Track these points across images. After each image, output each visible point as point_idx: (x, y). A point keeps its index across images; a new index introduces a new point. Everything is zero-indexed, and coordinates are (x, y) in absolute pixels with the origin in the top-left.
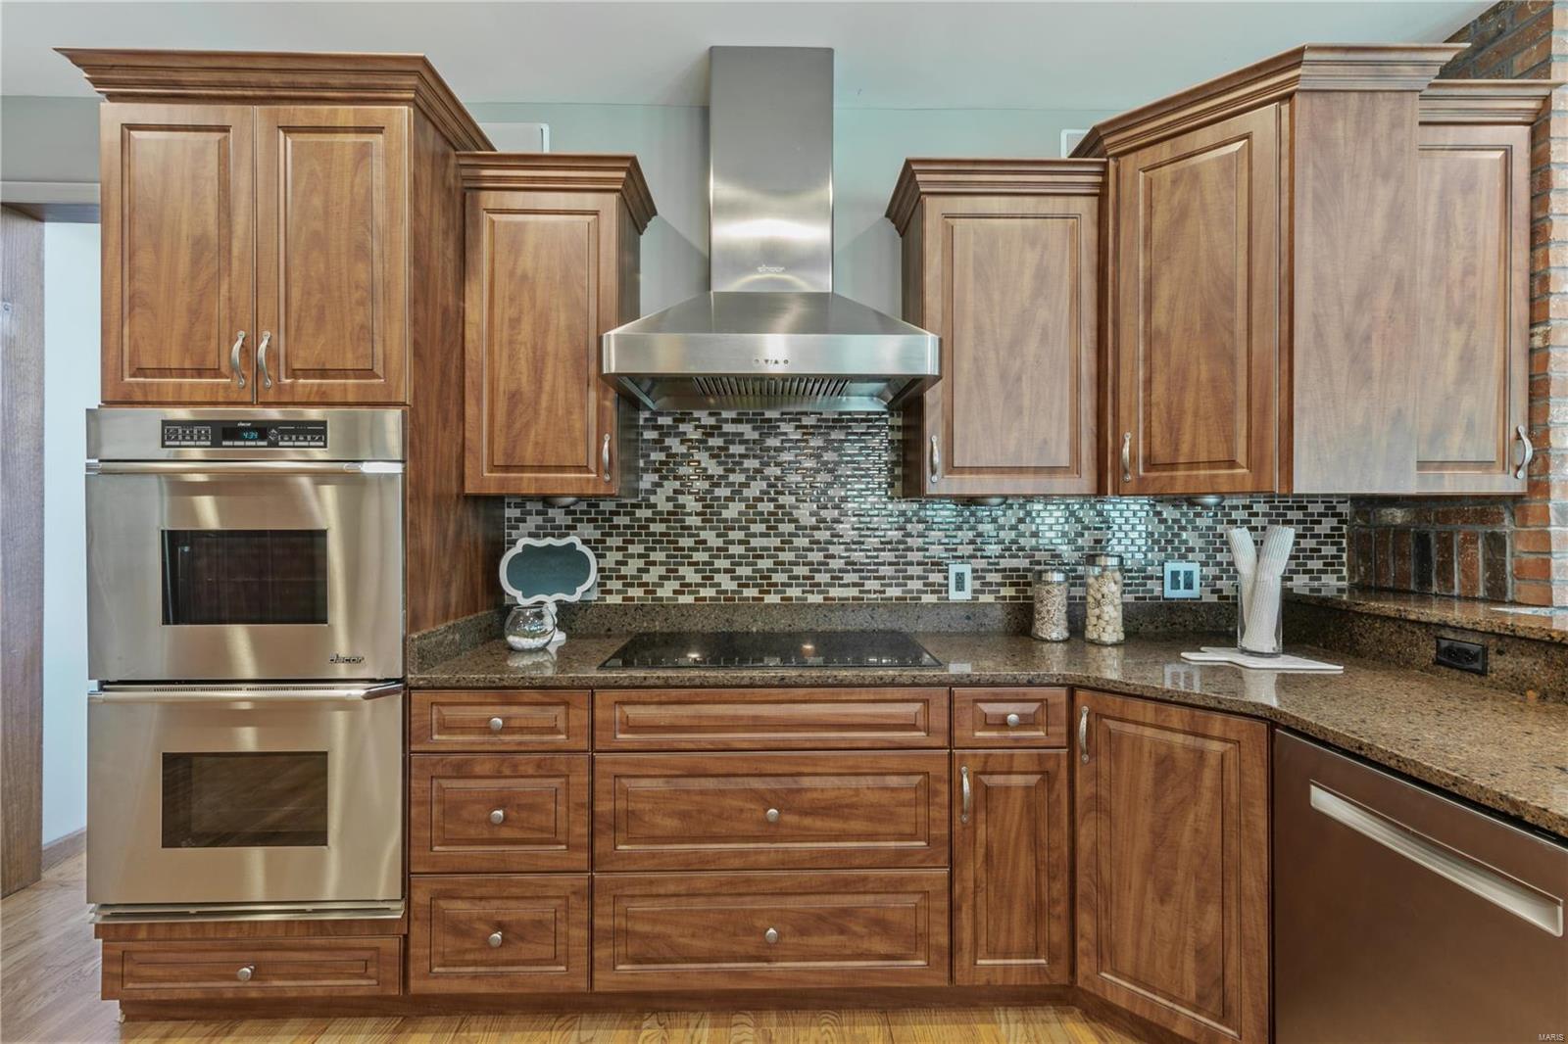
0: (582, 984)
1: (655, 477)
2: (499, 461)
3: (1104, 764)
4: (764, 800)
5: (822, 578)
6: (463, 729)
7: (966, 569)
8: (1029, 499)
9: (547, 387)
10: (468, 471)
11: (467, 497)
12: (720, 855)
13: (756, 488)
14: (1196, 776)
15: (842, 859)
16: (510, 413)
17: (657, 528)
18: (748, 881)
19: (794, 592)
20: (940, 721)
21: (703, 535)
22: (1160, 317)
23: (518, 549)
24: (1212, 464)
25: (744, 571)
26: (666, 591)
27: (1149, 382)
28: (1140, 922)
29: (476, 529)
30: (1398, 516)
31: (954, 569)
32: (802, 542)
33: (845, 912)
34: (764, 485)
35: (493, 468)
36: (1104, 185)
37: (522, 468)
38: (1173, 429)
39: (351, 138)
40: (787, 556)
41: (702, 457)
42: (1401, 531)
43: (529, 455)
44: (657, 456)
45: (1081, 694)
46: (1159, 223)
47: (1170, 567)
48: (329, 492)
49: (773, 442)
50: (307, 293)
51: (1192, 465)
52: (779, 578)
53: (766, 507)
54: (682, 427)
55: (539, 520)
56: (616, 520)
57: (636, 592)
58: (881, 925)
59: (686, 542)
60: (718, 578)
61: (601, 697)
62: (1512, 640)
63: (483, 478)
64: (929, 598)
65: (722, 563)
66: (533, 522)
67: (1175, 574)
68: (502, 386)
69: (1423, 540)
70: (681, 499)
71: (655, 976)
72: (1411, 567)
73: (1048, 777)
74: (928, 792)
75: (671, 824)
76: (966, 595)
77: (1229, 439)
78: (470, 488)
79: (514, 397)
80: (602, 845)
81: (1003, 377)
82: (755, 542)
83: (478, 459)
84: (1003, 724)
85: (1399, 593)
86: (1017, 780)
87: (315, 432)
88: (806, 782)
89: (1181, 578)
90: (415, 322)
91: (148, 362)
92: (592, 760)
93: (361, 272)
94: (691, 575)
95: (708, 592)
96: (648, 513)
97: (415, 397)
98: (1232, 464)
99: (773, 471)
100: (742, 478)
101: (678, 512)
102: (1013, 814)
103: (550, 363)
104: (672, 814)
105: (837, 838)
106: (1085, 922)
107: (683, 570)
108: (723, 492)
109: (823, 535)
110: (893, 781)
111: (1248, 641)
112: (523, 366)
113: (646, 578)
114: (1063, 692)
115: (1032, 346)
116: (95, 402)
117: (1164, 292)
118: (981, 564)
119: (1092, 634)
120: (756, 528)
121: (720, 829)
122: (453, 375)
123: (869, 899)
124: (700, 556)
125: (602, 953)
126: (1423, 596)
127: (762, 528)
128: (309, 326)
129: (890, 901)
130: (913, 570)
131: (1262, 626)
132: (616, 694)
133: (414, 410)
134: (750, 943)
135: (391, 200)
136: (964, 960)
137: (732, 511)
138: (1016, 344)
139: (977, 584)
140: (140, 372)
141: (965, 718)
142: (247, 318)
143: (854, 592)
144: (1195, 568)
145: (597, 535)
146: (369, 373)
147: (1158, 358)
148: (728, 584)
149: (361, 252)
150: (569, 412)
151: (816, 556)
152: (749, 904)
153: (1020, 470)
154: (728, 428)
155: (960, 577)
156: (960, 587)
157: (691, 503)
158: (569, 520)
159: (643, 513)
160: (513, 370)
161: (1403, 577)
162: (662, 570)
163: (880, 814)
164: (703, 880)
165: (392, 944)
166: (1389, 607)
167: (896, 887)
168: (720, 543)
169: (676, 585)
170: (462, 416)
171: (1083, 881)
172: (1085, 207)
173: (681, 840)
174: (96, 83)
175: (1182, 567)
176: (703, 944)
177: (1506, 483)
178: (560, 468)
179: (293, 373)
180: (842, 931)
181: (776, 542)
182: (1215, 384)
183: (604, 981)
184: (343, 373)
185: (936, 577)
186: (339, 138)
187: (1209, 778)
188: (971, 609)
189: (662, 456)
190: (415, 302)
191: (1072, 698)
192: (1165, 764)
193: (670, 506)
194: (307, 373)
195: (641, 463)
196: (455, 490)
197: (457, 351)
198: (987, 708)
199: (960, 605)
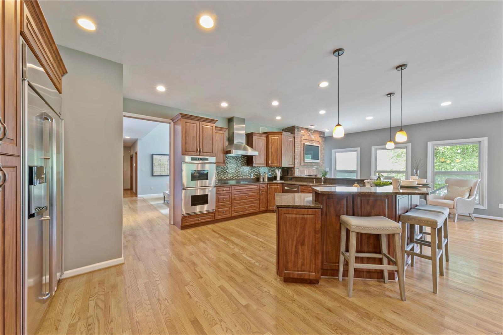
0: (231, 216)
3: (270, 190)
4: (246, 196)
5: (239, 176)
6: (220, 191)
8: (260, 167)
9: (219, 153)
12: (242, 202)
14: (277, 189)
15: (252, 201)
17: (222, 170)
18: (245, 204)
19: (236, 177)
20: (259, 187)
22: (272, 151)
24: (276, 164)
26: (223, 178)
27: (271, 156)
28: (273, 201)
30: (285, 168)
31: (251, 174)
33: (252, 206)
36: (267, 136)
38: (273, 161)
42: (286, 170)
45: (269, 184)
46: (272, 142)
47: (269, 174)
51: (275, 164)
57: (219, 178)
58: (255, 206)
59: (225, 172)
61: (233, 187)
62: (294, 177)
64: (249, 178)
69: (287, 171)
71: (237, 214)
72: (286, 173)
73: (266, 192)
74: (258, 194)
75: (239, 199)
77: (277, 163)
80: (233, 202)
84: (263, 187)
85: (286, 175)
86: (264, 192)
87: (207, 159)
88: (249, 194)
89: (272, 175)
91: (187, 150)
92: (232, 193)
98: (277, 164)
102: (264, 195)
104: (238, 198)
105: (251, 199)
106: (269, 204)
107: (225, 175)
110: (255, 193)
111: (277, 180)
112: (216, 151)
113: (221, 176)
114: (267, 184)
115: (261, 152)
117: (272, 148)
118: (254, 174)
119: (265, 180)
121: (242, 199)
123: (254, 204)
125: (233, 212)
126: (287, 175)
129: (255, 204)
130: (248, 175)
131: (278, 178)
132: (234, 186)
134: (245, 210)
135: (213, 134)
136: (261, 209)
141: (261, 187)
142: (198, 146)
143: (242, 177)
146: (211, 153)
147: (272, 154)
149: (211, 139)
150: (221, 156)
152: (245, 206)
153: (260, 164)
156: (252, 176)
161: (286, 174)
162: (222, 175)
163: (254, 196)
164: (241, 204)
165: (214, 214)
166: (286, 176)
167: (255, 203)
169: (224, 177)
171: (268, 200)
172: (265, 138)
173: (239, 200)
176: (241, 210)
177: (293, 166)
178: (220, 163)
180: (252, 207)
182: (276, 157)
183: (233, 215)
184: (209, 153)
186: (208, 127)
187: (278, 189)
188: (253, 178)
191: (268, 185)
192: (275, 188)
194: (205, 153)
198: (262, 186)
199: (252, 178)
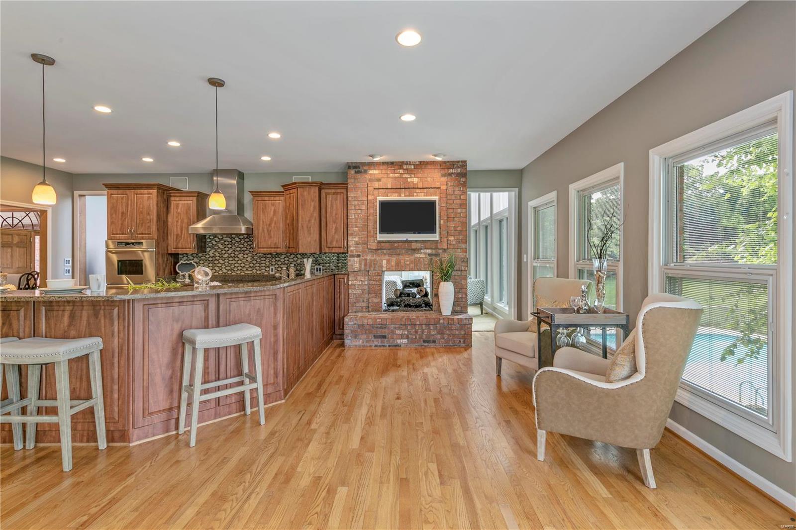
1: (210, 249)
2: (175, 247)
5: (244, 269)
7: (274, 267)
9: (183, 233)
10: (169, 249)
11: (169, 254)
13: (231, 251)
16: (177, 238)
17: (210, 259)
21: (220, 261)
22: (289, 221)
23: (180, 263)
25: (228, 268)
27: (288, 232)
29: (172, 260)
31: (271, 268)
32: (240, 262)
34: (232, 250)
35: (174, 248)
37: (179, 248)
38: (290, 242)
39: (147, 195)
40: (237, 265)
41: (219, 245)
43: (180, 246)
44: (210, 245)
47: (316, 267)
48: (146, 254)
49: (234, 242)
50: (140, 221)
51: (291, 248)
52: (235, 269)
53: (233, 255)
54: (215, 239)
55: (186, 258)
56: (202, 258)
60: (222, 269)
63: (172, 250)
64: (266, 274)
65: (223, 266)
66: (185, 258)
67: (317, 268)
68: (175, 233)
70: (215, 253)
76: (273, 273)
77: (294, 245)
78: (169, 252)
79: (177, 235)
81: (268, 230)
82: (230, 262)
83: (171, 246)
87: (141, 244)
89: (318, 269)
90: (158, 225)
91: (114, 233)
93: (148, 217)
94: (217, 269)
95: (220, 272)
96: (209, 256)
97: (158, 238)
98: (294, 248)
99: (234, 247)
100: (228, 249)
101: (215, 256)
103: (184, 229)
108: (223, 252)
109: (244, 261)
112: (179, 229)
115: (273, 225)
116: (106, 239)
117: (289, 216)
118: (277, 266)
120: (231, 259)
122: (166, 231)
124: (219, 265)
127: (232, 259)
128: (140, 226)
130: (262, 268)
133: (157, 240)
135: (153, 206)
137: (225, 256)
138: (270, 225)
139: (276, 271)
140: (113, 234)
142: (130, 225)
143: (251, 272)
144: (321, 267)
145: (198, 261)
146: (150, 234)
147: (288, 229)
148: (225, 271)
149: (149, 214)
150: (187, 238)
151: (243, 265)
154: (224, 239)
155: (272, 269)
156: (272, 271)
157: (217, 254)
158: (192, 258)
159: (207, 256)
160: (177, 230)
168: (223, 262)
170: (168, 239)
174: (106, 187)
175: (319, 267)
178: (185, 248)
179: (138, 234)
181: (235, 262)
182: (293, 233)
184: (146, 234)
185: (267, 269)
186: (145, 195)
189: (211, 245)
190: (157, 222)
193: (213, 255)
194: (140, 234)
195: (207, 246)
196: (166, 252)
197: (167, 227)
199: (272, 275)
